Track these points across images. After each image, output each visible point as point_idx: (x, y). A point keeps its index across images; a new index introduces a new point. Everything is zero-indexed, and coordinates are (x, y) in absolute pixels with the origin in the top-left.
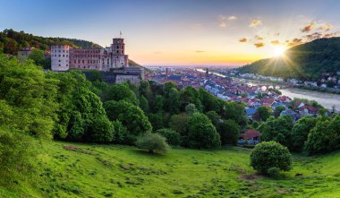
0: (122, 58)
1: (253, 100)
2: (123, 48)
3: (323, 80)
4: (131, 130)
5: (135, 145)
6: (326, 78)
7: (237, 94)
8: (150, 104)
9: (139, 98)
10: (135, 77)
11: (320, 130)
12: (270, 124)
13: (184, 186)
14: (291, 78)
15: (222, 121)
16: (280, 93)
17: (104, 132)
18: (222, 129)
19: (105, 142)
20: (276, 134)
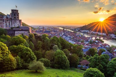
0: (18, 22)
1: (87, 44)
2: (18, 15)
4: (26, 61)
5: (28, 69)
7: (79, 41)
8: (35, 46)
9: (29, 43)
10: (26, 32)
12: (95, 58)
15: (70, 54)
16: (103, 42)
18: (70, 58)
19: (11, 70)
20: (99, 64)
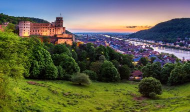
0: (62, 29)
1: (138, 54)
2: (62, 23)
3: (177, 42)
4: (68, 71)
5: (70, 81)
6: (179, 41)
7: (129, 50)
8: (78, 56)
10: (69, 40)
11: (177, 71)
12: (148, 67)
13: (102, 105)
14: (159, 41)
15: (120, 66)
16: (153, 50)
17: (52, 73)
18: (120, 70)
19: (52, 79)
20: (152, 73)
